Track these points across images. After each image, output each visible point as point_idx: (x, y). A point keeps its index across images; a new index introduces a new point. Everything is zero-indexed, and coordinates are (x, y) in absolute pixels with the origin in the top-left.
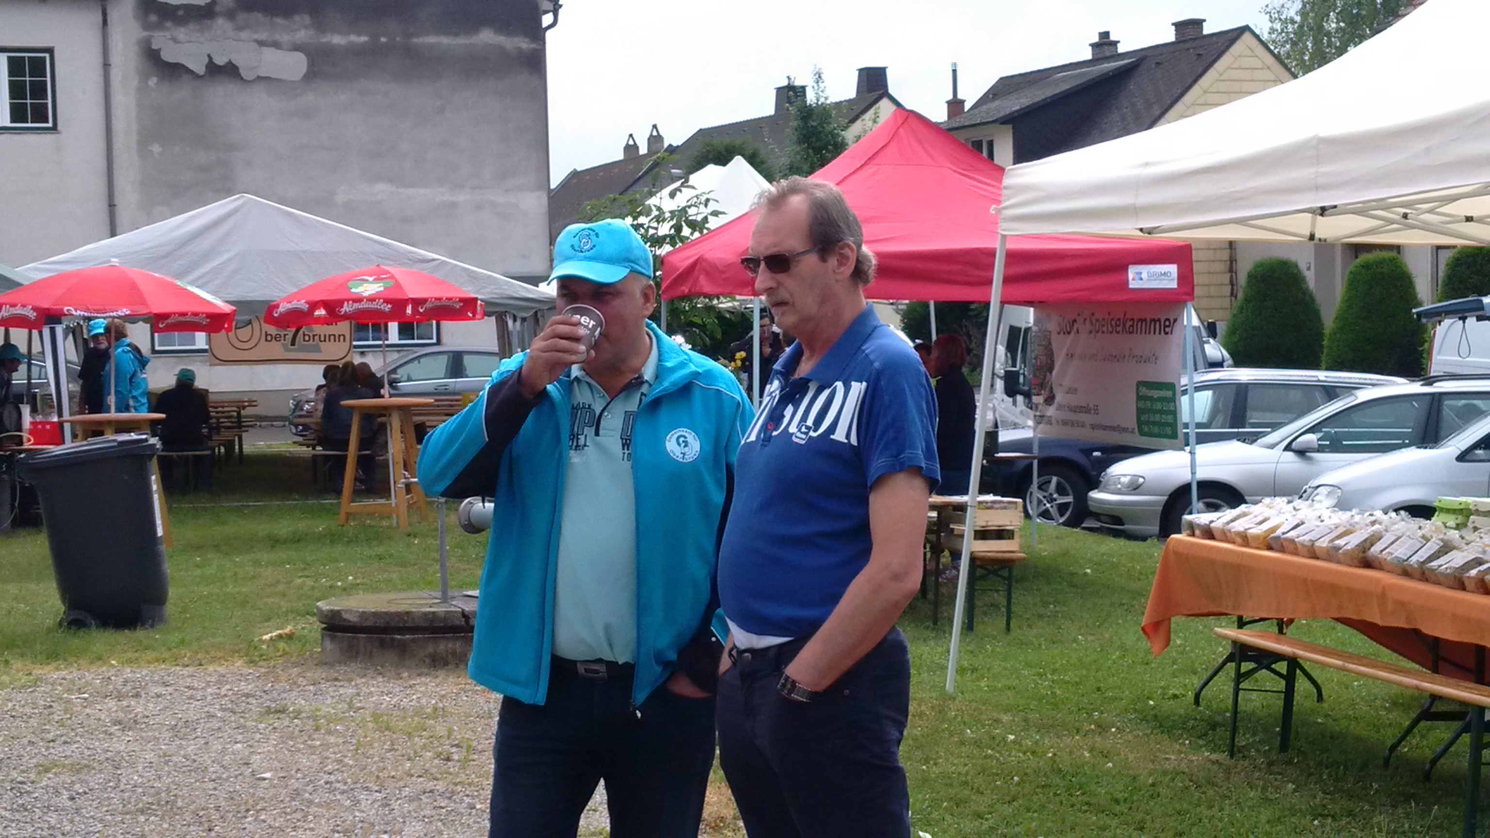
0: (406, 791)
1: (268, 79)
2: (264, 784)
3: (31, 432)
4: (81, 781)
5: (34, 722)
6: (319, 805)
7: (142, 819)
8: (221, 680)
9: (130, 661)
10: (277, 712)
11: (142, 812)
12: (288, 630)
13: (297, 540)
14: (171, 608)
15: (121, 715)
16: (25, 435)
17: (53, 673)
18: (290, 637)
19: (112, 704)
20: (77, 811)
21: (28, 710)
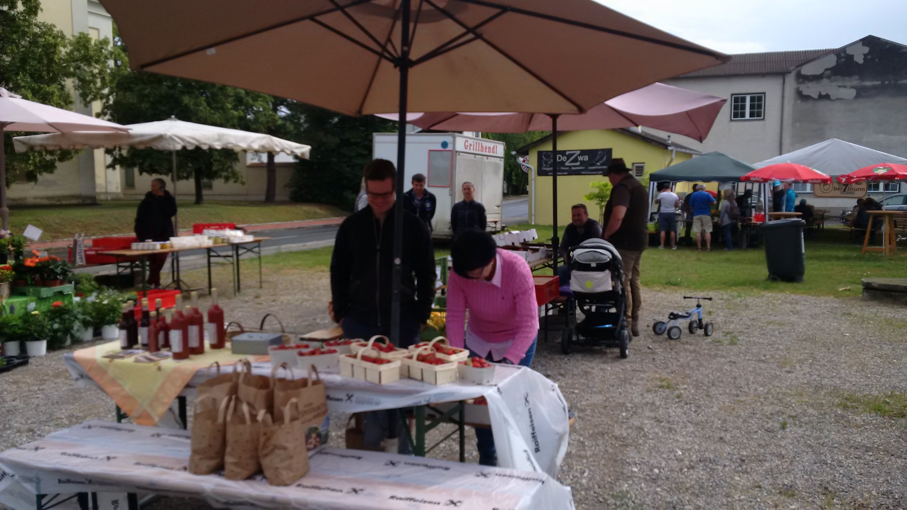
0: (901, 347)
1: (841, 99)
2: (846, 337)
3: (755, 217)
4: (782, 328)
5: (763, 308)
6: (868, 347)
7: (804, 343)
8: (826, 302)
9: (793, 293)
10: (848, 314)
11: (804, 340)
12: (849, 287)
13: (847, 258)
14: (805, 277)
15: (793, 310)
16: (753, 218)
17: (768, 294)
18: (849, 290)
19: (789, 305)
20: (782, 337)
21: (761, 304)
